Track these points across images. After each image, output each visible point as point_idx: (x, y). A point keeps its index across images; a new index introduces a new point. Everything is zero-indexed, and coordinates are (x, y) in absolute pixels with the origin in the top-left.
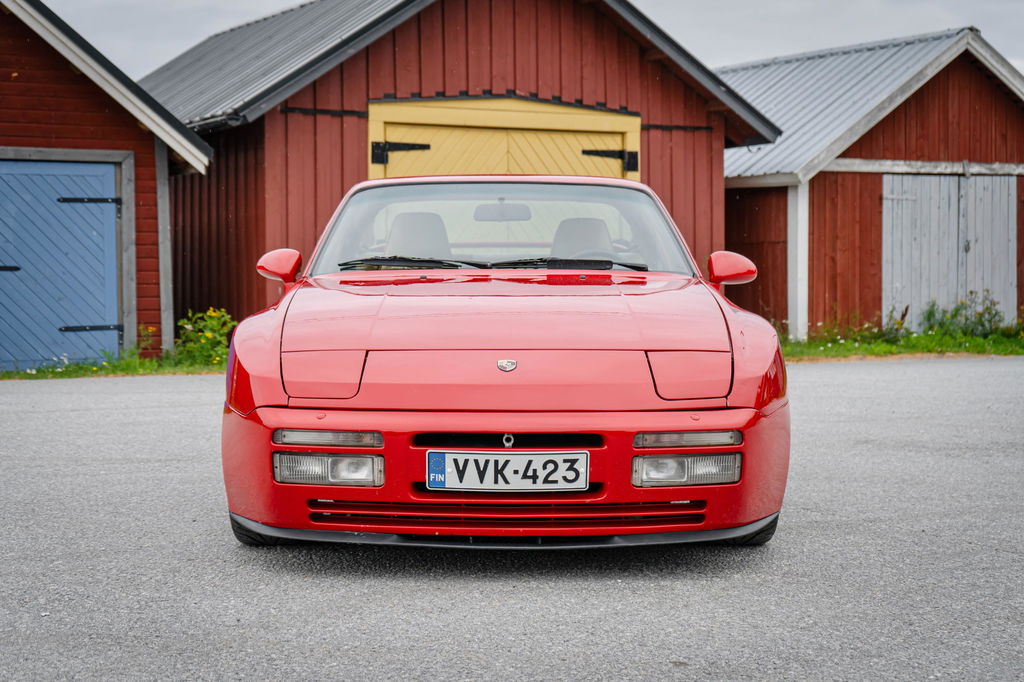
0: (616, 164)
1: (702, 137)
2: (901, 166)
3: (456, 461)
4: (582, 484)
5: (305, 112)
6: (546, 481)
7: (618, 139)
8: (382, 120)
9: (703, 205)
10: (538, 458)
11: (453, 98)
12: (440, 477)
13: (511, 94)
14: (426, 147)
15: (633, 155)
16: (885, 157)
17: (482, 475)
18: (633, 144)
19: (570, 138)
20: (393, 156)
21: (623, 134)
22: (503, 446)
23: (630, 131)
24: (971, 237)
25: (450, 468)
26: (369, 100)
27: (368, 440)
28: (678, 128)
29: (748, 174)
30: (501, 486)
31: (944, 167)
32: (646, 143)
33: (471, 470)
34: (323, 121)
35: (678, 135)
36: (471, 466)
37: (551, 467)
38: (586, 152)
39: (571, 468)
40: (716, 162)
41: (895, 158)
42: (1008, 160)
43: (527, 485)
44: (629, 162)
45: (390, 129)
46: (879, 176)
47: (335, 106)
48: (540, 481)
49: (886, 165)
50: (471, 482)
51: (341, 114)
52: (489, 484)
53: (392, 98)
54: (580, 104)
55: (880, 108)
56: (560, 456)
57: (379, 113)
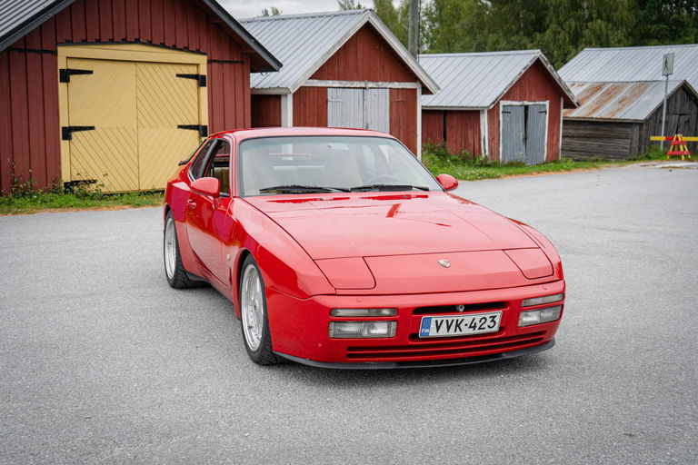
0: (194, 82)
1: (238, 66)
2: (336, 84)
3: (437, 321)
4: (496, 329)
5: (20, 51)
6: (480, 328)
7: (195, 68)
8: (66, 56)
9: (240, 106)
10: (478, 317)
11: (105, 43)
12: (427, 331)
13: (137, 41)
14: (90, 72)
15: (204, 77)
16: (329, 79)
17: (449, 328)
18: (203, 71)
19: (170, 67)
20: (73, 78)
21: (197, 65)
22: (459, 312)
23: (201, 63)
24: (369, 121)
25: (433, 325)
26: (57, 44)
27: (386, 312)
28: (226, 62)
29: (259, 87)
30: (458, 333)
31: (356, 84)
32: (210, 70)
33: (444, 326)
34: (31, 56)
35: (226, 66)
36: (444, 324)
37: (483, 321)
38: (178, 76)
39: (492, 321)
40: (246, 80)
41: (334, 79)
42: (385, 81)
43: (471, 331)
44: (201, 81)
45: (69, 61)
46: (326, 88)
47: (37, 47)
48: (477, 329)
49: (329, 83)
50: (443, 332)
51: (41, 52)
52: (452, 333)
53: (70, 42)
54: (174, 48)
55: (328, 53)
56: (488, 315)
57: (63, 52)
